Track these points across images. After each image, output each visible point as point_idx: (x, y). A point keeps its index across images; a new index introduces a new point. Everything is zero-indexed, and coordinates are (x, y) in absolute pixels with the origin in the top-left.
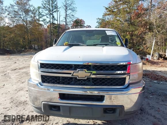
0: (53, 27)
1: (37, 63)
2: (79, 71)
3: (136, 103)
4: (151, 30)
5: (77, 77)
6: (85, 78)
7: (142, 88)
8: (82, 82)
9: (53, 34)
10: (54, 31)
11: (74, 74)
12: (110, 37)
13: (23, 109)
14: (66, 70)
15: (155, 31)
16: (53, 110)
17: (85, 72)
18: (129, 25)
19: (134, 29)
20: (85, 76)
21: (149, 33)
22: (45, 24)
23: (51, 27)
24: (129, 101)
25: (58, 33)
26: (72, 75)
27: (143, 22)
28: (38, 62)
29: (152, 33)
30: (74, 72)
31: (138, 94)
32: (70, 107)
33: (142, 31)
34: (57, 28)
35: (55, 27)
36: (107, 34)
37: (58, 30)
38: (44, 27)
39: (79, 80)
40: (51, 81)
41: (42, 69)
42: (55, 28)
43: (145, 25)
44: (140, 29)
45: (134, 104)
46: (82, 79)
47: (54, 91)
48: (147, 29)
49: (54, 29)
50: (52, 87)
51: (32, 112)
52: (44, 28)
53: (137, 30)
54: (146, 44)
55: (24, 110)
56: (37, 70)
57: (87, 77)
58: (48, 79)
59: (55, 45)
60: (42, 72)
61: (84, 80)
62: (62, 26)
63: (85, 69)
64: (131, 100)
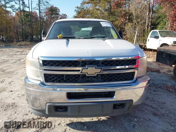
0: (24, 16)
1: (38, 60)
2: (88, 68)
3: (142, 97)
4: (130, 20)
5: (87, 74)
6: (95, 74)
7: (147, 82)
8: (91, 78)
9: (25, 23)
10: (26, 20)
11: (83, 71)
12: (107, 29)
13: (13, 113)
14: (74, 67)
15: (135, 21)
16: (60, 111)
17: (95, 68)
18: (109, 15)
19: (114, 19)
20: (95, 73)
21: (129, 24)
22: (13, 11)
23: (21, 15)
24: (134, 95)
25: (30, 22)
26: (81, 73)
27: (123, 13)
28: (39, 58)
29: (132, 24)
30: (83, 69)
31: (144, 88)
32: (80, 106)
33: (122, 21)
34: (29, 17)
35: (27, 15)
36: (102, 26)
37: (31, 19)
38: (12, 14)
39: (88, 77)
40: (56, 79)
41: (45, 66)
42: (27, 17)
43: (125, 15)
44: (120, 19)
45: (139, 98)
46: (91, 76)
47: (60, 91)
48: (126, 19)
49: (25, 17)
50: (58, 87)
51: (27, 115)
52: (12, 16)
53: (117, 20)
54: (126, 35)
55: (16, 114)
56: (38, 68)
57: (97, 73)
58: (53, 78)
59: (46, 38)
60: (45, 70)
61: (94, 77)
62: (33, 14)
63: (94, 65)
64: (136, 95)
